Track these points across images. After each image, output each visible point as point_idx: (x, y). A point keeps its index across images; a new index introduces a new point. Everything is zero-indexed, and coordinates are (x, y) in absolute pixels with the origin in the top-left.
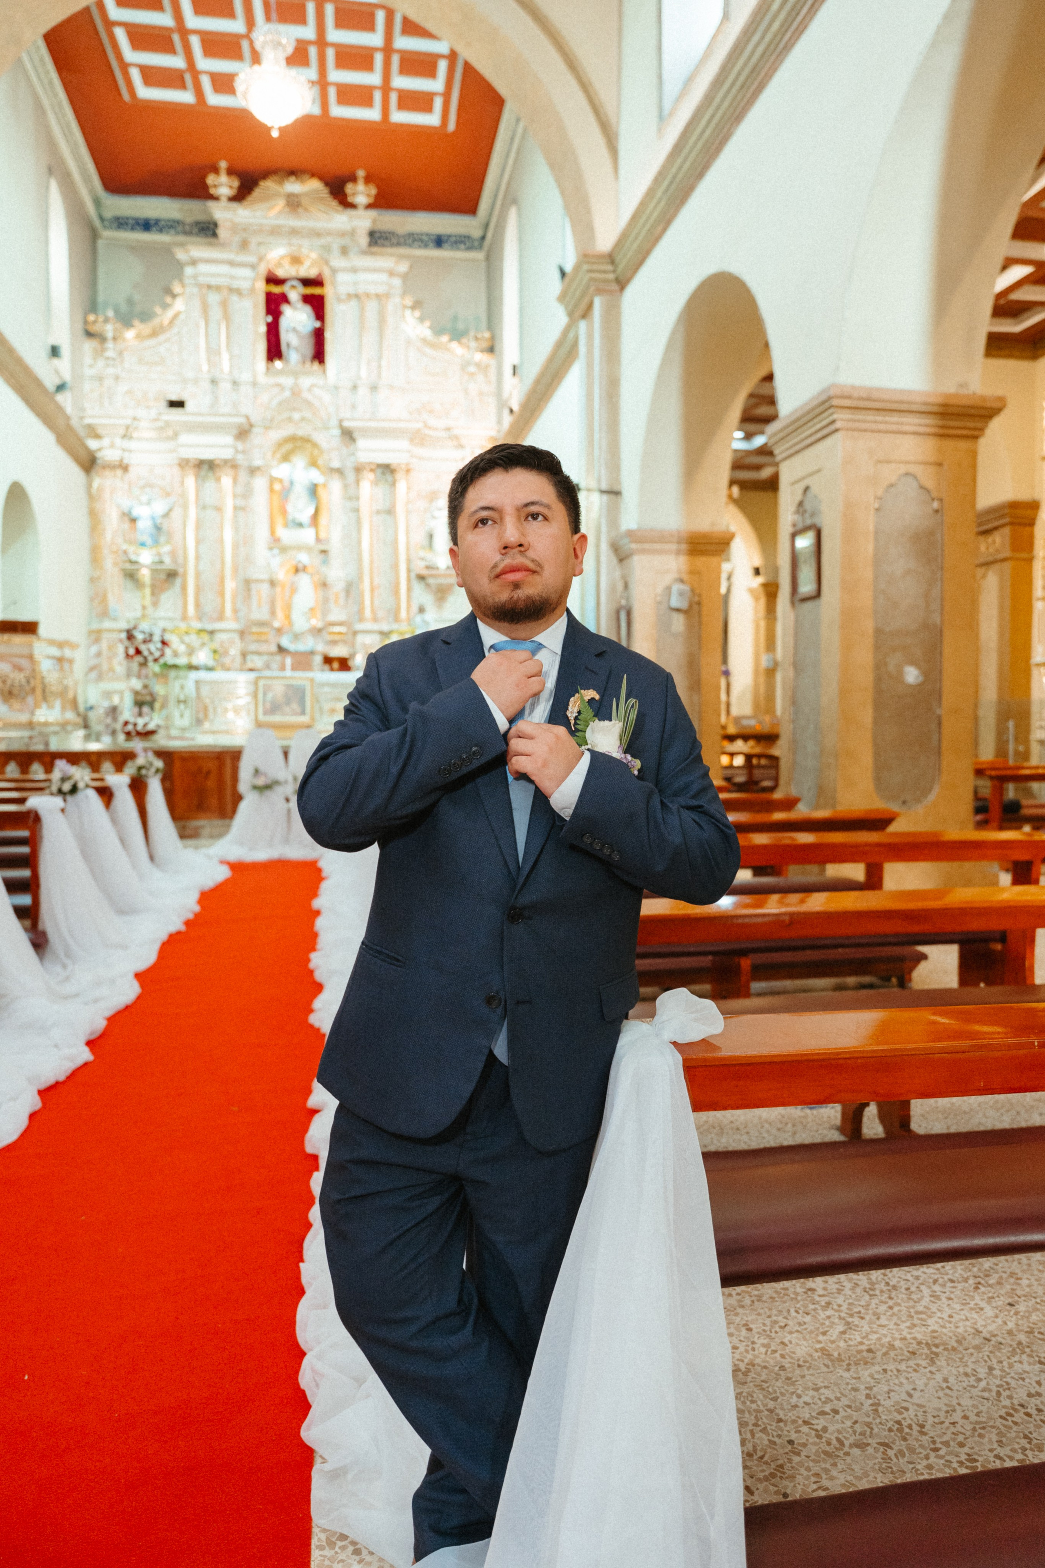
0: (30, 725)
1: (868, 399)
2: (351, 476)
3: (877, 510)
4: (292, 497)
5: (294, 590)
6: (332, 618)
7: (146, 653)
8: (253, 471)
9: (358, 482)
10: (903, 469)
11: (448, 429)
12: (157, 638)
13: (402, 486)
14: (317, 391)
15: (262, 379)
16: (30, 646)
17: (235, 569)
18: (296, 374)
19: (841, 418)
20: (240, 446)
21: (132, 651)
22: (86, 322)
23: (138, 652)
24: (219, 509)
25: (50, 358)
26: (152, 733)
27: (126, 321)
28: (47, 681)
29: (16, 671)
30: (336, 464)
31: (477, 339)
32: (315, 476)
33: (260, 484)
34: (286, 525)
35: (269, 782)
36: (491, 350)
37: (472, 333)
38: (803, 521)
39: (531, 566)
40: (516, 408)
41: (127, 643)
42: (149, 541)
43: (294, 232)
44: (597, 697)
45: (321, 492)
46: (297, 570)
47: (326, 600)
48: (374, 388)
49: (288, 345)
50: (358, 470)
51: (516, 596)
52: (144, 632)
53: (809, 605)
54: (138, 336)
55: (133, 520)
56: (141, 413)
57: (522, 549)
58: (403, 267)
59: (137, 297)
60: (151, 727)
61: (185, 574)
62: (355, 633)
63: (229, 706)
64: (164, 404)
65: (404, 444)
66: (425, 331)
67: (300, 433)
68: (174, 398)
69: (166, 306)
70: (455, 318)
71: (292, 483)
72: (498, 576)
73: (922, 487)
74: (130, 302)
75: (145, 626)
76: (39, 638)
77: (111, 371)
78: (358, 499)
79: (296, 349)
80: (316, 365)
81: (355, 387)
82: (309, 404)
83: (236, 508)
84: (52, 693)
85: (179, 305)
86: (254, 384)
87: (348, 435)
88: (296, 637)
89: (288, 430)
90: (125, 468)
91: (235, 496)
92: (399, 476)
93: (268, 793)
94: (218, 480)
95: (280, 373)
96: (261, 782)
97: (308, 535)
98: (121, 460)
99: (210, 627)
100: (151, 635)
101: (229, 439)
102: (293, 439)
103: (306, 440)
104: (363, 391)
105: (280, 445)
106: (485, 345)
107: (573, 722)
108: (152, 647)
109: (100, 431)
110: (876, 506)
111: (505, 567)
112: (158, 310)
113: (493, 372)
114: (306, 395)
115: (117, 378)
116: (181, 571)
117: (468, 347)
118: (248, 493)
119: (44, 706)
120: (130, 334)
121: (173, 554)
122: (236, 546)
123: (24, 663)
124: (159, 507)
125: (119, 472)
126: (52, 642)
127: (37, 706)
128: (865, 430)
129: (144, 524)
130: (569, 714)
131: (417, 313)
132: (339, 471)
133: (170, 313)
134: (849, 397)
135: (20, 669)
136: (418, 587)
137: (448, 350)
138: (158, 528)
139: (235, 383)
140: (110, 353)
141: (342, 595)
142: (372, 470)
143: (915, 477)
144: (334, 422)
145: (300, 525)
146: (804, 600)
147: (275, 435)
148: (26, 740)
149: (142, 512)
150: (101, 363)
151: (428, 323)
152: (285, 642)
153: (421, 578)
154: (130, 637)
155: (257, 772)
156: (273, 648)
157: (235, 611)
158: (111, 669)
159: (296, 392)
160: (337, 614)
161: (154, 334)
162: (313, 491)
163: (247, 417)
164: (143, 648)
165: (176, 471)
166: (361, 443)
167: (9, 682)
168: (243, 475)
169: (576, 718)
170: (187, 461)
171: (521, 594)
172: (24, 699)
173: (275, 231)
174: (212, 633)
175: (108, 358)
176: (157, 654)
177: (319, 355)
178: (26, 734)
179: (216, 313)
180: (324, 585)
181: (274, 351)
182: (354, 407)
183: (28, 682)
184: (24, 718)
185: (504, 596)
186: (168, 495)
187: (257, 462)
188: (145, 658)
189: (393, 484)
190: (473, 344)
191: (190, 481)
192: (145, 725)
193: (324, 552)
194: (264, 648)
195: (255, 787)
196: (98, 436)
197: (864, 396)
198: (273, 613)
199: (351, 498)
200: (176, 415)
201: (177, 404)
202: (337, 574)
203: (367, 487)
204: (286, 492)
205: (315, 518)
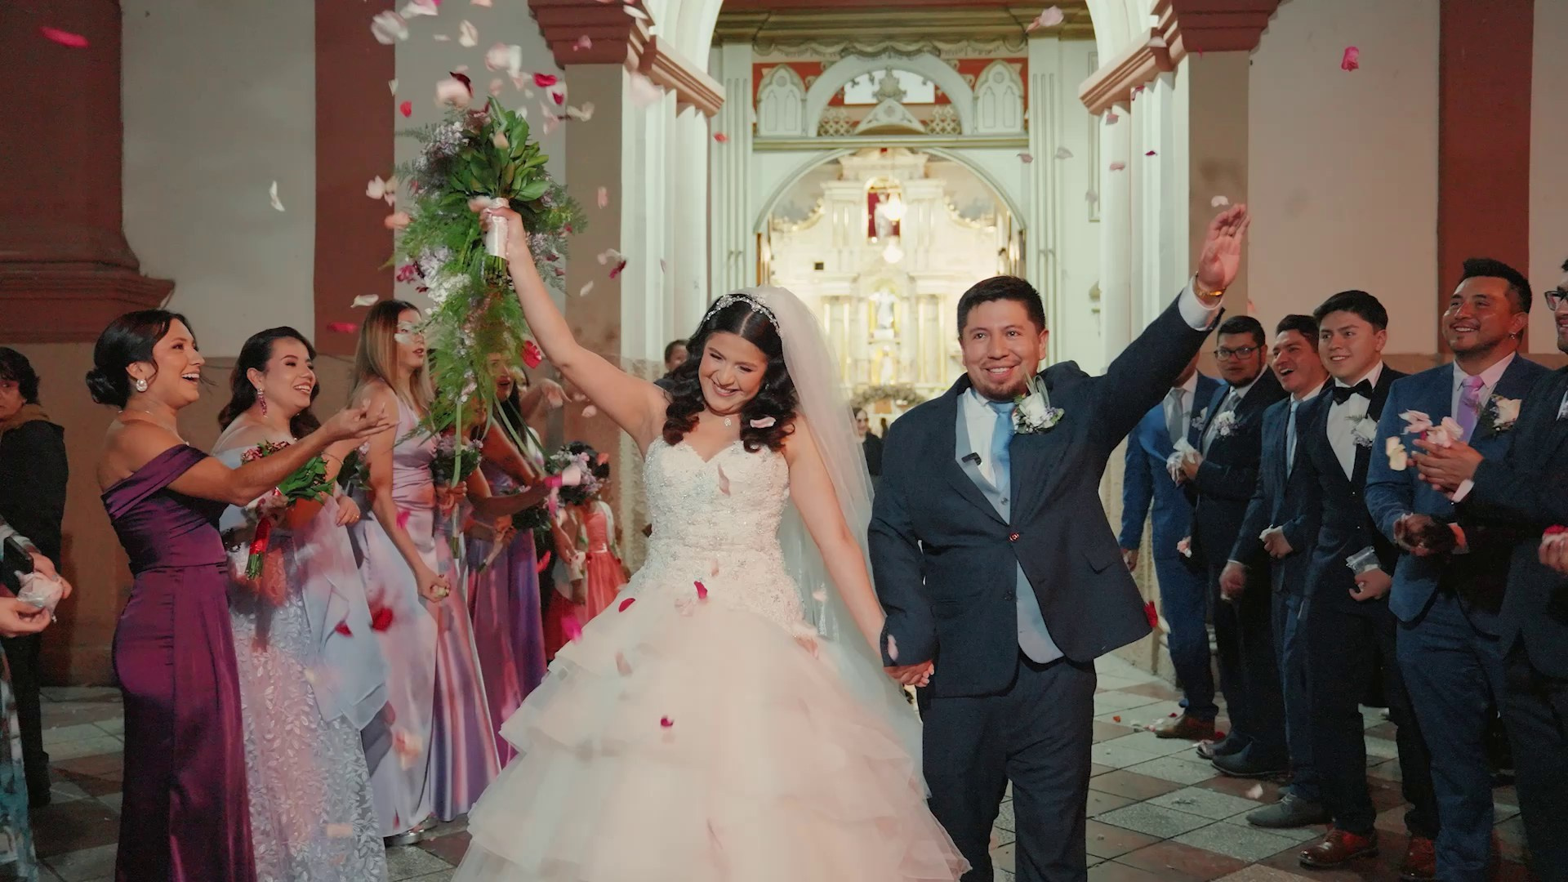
2: (913, 301)
4: (880, 312)
5: (882, 365)
6: (902, 380)
8: (860, 300)
9: (917, 304)
13: (942, 306)
15: (865, 248)
18: (883, 244)
20: (853, 286)
22: (774, 223)
24: (841, 321)
27: (794, 221)
30: (905, 294)
31: (986, 219)
33: (863, 307)
34: (877, 328)
36: (995, 225)
37: (983, 215)
43: (883, 167)
46: (883, 355)
47: (899, 370)
48: (927, 251)
49: (879, 225)
50: (918, 298)
54: (801, 229)
56: (801, 271)
58: (943, 183)
64: (813, 267)
65: (943, 282)
66: (956, 217)
67: (886, 277)
68: (818, 260)
69: (815, 212)
71: (880, 304)
74: (792, 203)
77: (786, 250)
78: (917, 312)
79: (885, 230)
80: (895, 240)
81: (916, 251)
83: (850, 320)
85: (821, 211)
86: (861, 251)
87: (912, 279)
89: (879, 277)
91: (850, 314)
92: (941, 300)
94: (841, 305)
95: (875, 243)
101: (848, 284)
102: (881, 280)
103: (889, 281)
104: (921, 254)
106: (990, 222)
112: (811, 214)
115: (791, 252)
117: (981, 224)
118: (855, 313)
120: (795, 228)
131: (951, 207)
132: (908, 299)
133: (817, 216)
136: (951, 363)
137: (970, 227)
139: (851, 253)
141: (908, 367)
142: (925, 298)
144: (904, 272)
145: (885, 328)
147: (872, 280)
151: (957, 213)
153: (953, 357)
157: (849, 377)
160: (905, 377)
161: (808, 227)
163: (858, 271)
165: (819, 301)
166: (920, 283)
168: (854, 302)
170: (826, 297)
173: (873, 168)
177: (896, 232)
179: (841, 215)
180: (898, 362)
181: (872, 232)
182: (915, 263)
187: (862, 295)
189: (938, 304)
190: (984, 222)
191: (827, 307)
193: (898, 344)
198: (870, 378)
199: (914, 314)
200: (819, 273)
201: (819, 266)
202: (905, 355)
203: (923, 309)
204: (877, 309)
205: (893, 325)
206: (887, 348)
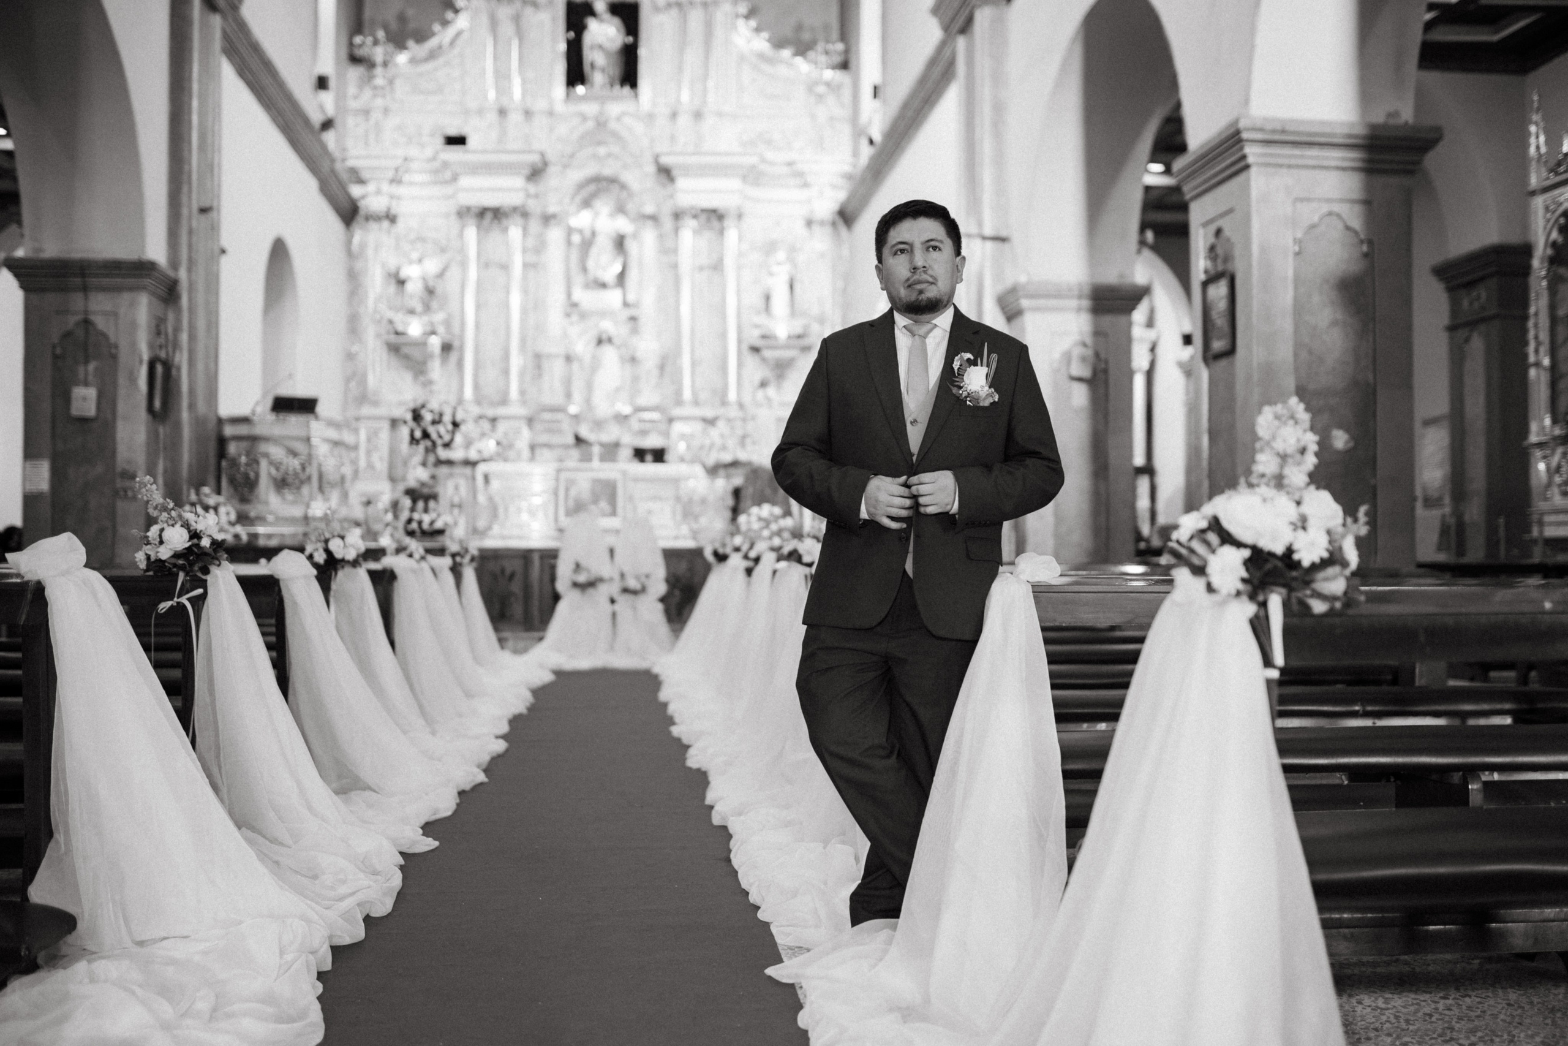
0: (306, 519)
1: (1283, 132)
2: (668, 223)
3: (1297, 254)
4: (594, 251)
5: (595, 366)
6: (643, 401)
7: (434, 436)
8: (547, 219)
9: (676, 230)
10: (1325, 208)
11: (790, 164)
12: (447, 418)
13: (732, 234)
14: (627, 120)
15: (560, 107)
16: (308, 426)
17: (523, 341)
18: (602, 100)
19: (1252, 152)
20: (532, 189)
21: (418, 434)
22: (351, 44)
23: (426, 435)
24: (505, 267)
25: (316, 90)
26: (440, 532)
27: (398, 41)
28: (323, 469)
29: (291, 457)
30: (649, 209)
31: (827, 53)
32: (623, 225)
33: (555, 235)
34: (587, 286)
35: (592, 578)
36: (845, 65)
37: (820, 47)
38: (1215, 266)
39: (931, 280)
40: (877, 137)
41: (411, 423)
42: (419, 308)
44: (972, 358)
45: (631, 246)
46: (600, 342)
47: (635, 379)
48: (698, 115)
49: (592, 66)
50: (677, 216)
51: (920, 298)
52: (432, 411)
53: (1223, 363)
54: (413, 61)
55: (401, 283)
56: (413, 152)
57: (925, 269)
59: (410, 12)
60: (439, 525)
61: (461, 348)
62: (671, 420)
63: (524, 505)
64: (440, 141)
65: (735, 183)
66: (761, 43)
67: (607, 172)
68: (453, 132)
69: (445, 23)
70: (799, 28)
71: (593, 234)
72: (909, 286)
73: (1348, 228)
74: (402, 19)
75: (434, 405)
76: (317, 418)
77: (379, 102)
78: (676, 252)
79: (603, 70)
80: (627, 89)
81: (674, 115)
82: (616, 135)
83: (526, 266)
84: (329, 483)
85: (462, 22)
86: (551, 113)
87: (666, 173)
88: (598, 424)
89: (591, 170)
90: (392, 218)
91: (525, 251)
92: (730, 224)
93: (591, 591)
94: (505, 230)
95: (583, 98)
96: (582, 578)
97: (614, 297)
98: (389, 209)
99: (491, 412)
100: (441, 415)
101: (519, 182)
102: (596, 179)
103: (613, 181)
104: (684, 120)
105: (581, 186)
106: (838, 59)
107: (956, 372)
108: (441, 429)
109: (365, 175)
110: (1297, 249)
111: (914, 281)
112: (437, 27)
113: (847, 93)
114: (613, 125)
115: (386, 111)
116: (456, 344)
117: (816, 63)
118: (540, 247)
119: (319, 497)
120: (402, 58)
121: (447, 323)
122: (524, 312)
123: (299, 447)
124: (432, 266)
125: (386, 224)
126: (331, 423)
127: (312, 498)
128: (1281, 166)
129: (414, 287)
130: (954, 366)
131: (753, 23)
132: (654, 218)
133: (451, 31)
134: (1261, 130)
135: (294, 454)
136: (751, 360)
137: (791, 66)
138: (430, 291)
139: (528, 114)
140: (379, 81)
141: (655, 372)
142: (695, 217)
143: (1339, 216)
144: (648, 159)
145: (604, 285)
146: (1218, 356)
147: (577, 175)
148: (300, 537)
149: (412, 272)
150: (367, 93)
151: (765, 35)
152: (584, 432)
153: (755, 350)
154: (417, 416)
155: (578, 567)
156: (571, 440)
157: (522, 393)
158: (370, 466)
159: (601, 124)
160: (648, 397)
161: (432, 56)
162: (620, 243)
163: (542, 155)
164: (432, 430)
165: (453, 218)
166: (682, 183)
167: (283, 468)
168: (534, 226)
169: (959, 368)
170: (468, 209)
171: (923, 297)
172: (298, 488)
174: (494, 420)
175: (375, 88)
176: (447, 438)
177: (629, 76)
178: (300, 529)
179: (507, 29)
180: (633, 360)
181: (576, 74)
182: (673, 138)
183: (304, 468)
184: (297, 512)
185: (913, 297)
186: (443, 250)
187: (552, 209)
188: (434, 444)
189: (721, 232)
190: (823, 59)
191: (471, 233)
192: (432, 523)
193: (633, 319)
194: (556, 440)
195: (576, 585)
196: (361, 181)
197: (1279, 128)
198: (568, 395)
199: (668, 251)
200: (455, 154)
201: (457, 141)
202: (648, 346)
203: (688, 237)
204: (587, 245)
205: (621, 278)
206: (607, 326)
